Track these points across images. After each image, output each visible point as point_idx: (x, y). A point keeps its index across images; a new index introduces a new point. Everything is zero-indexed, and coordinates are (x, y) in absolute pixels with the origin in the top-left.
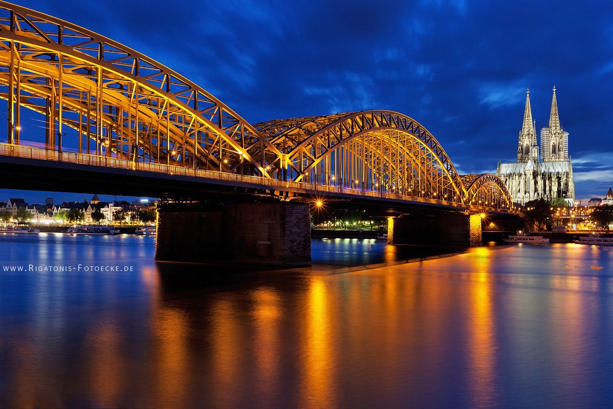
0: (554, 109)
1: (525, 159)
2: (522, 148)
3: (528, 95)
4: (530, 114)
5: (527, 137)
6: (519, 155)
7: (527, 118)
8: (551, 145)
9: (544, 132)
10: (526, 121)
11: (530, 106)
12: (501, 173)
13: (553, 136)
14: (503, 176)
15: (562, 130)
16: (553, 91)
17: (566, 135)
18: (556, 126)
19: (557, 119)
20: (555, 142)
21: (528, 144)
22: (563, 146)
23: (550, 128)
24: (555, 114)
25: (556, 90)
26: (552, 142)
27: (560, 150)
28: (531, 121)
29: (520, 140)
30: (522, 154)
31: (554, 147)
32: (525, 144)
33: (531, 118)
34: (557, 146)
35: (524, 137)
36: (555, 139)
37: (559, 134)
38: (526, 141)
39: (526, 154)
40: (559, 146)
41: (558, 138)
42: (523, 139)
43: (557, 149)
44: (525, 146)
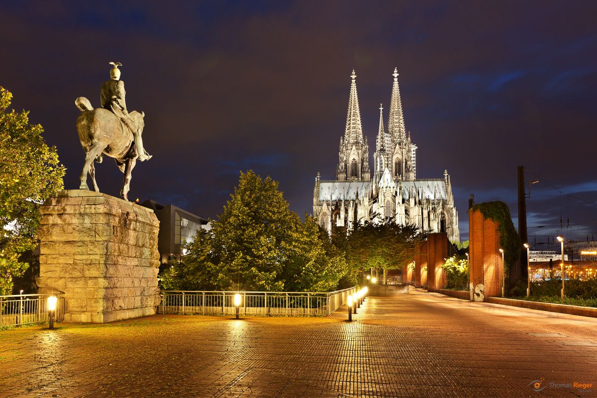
0: (396, 106)
2: (346, 165)
3: (354, 81)
4: (358, 111)
5: (354, 148)
6: (342, 176)
7: (352, 118)
8: (394, 162)
10: (352, 122)
11: (357, 98)
12: (321, 198)
13: (398, 147)
14: (325, 205)
15: (409, 139)
16: (394, 77)
17: (414, 148)
18: (400, 132)
20: (400, 157)
21: (357, 158)
22: (412, 163)
23: (392, 134)
24: (398, 112)
25: (398, 75)
26: (395, 157)
27: (408, 171)
28: (359, 122)
29: (342, 152)
30: (347, 175)
31: (399, 164)
32: (351, 159)
33: (359, 118)
34: (404, 164)
35: (350, 148)
36: (400, 152)
37: (405, 145)
38: (352, 153)
39: (352, 175)
40: (406, 163)
41: (404, 150)
42: (348, 151)
43: (404, 168)
44: (351, 163)
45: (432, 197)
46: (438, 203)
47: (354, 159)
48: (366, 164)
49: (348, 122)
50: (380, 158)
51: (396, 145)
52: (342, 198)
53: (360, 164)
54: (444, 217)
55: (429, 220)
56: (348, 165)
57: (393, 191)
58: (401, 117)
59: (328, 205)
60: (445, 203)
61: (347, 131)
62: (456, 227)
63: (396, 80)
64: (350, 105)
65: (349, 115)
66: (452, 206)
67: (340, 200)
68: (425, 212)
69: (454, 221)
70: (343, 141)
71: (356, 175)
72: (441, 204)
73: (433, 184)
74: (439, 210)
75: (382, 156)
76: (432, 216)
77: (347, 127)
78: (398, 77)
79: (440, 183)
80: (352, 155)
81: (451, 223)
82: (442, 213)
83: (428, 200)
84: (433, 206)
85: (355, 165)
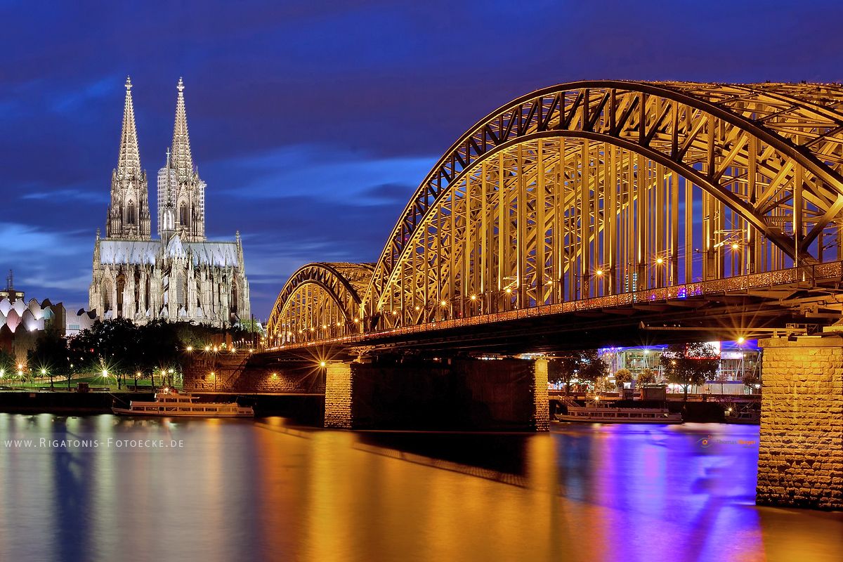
0: (181, 128)
1: (128, 234)
2: (121, 209)
3: (129, 93)
4: (134, 135)
5: (131, 185)
6: (116, 224)
7: (128, 144)
8: (179, 206)
9: (163, 176)
10: (128, 149)
11: (133, 117)
12: (103, 261)
13: (183, 187)
15: (197, 176)
16: (178, 91)
17: (202, 186)
18: (186, 167)
19: (188, 151)
20: (186, 201)
21: (134, 200)
22: (201, 209)
23: (177, 169)
24: (183, 140)
25: (183, 87)
26: (180, 201)
27: (195, 219)
28: (136, 150)
29: (116, 191)
30: (122, 221)
31: (184, 210)
32: (127, 201)
33: (136, 144)
34: (191, 210)
35: (125, 185)
36: (186, 194)
37: (192, 185)
38: (128, 193)
39: (129, 223)
40: (193, 209)
41: (191, 192)
42: (123, 189)
43: (191, 215)
44: (126, 205)
45: (223, 264)
46: (229, 271)
47: (131, 201)
48: (145, 208)
49: (122, 149)
50: (168, 214)
51: (181, 184)
52: (126, 261)
53: (138, 209)
54: (235, 287)
55: (219, 294)
56: (123, 208)
57: (184, 262)
58: (187, 146)
59: (111, 269)
60: (236, 272)
61: (121, 161)
62: (247, 299)
63: (181, 94)
64: (124, 126)
65: (123, 139)
66: (243, 275)
67: (124, 264)
68: (216, 286)
69: (245, 293)
70: (117, 174)
71: (133, 223)
72: (232, 271)
73: (224, 248)
74: (230, 280)
75: (169, 211)
76: (222, 290)
77: (121, 155)
78: (183, 90)
79: (231, 246)
80: (129, 195)
81: (242, 295)
82: (233, 283)
83: (218, 268)
84: (224, 274)
85: (131, 209)
